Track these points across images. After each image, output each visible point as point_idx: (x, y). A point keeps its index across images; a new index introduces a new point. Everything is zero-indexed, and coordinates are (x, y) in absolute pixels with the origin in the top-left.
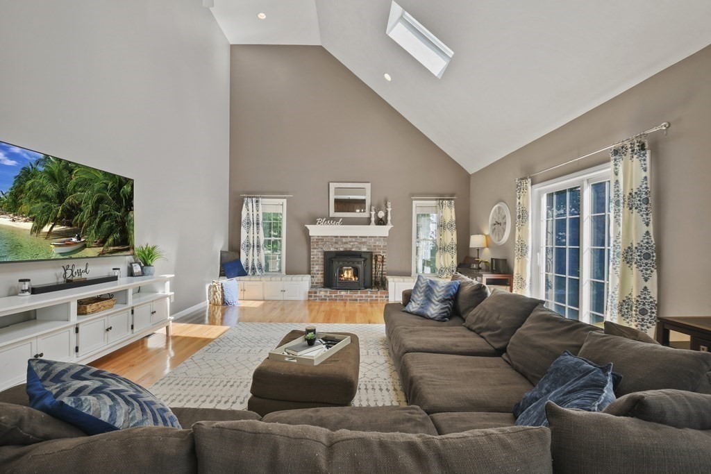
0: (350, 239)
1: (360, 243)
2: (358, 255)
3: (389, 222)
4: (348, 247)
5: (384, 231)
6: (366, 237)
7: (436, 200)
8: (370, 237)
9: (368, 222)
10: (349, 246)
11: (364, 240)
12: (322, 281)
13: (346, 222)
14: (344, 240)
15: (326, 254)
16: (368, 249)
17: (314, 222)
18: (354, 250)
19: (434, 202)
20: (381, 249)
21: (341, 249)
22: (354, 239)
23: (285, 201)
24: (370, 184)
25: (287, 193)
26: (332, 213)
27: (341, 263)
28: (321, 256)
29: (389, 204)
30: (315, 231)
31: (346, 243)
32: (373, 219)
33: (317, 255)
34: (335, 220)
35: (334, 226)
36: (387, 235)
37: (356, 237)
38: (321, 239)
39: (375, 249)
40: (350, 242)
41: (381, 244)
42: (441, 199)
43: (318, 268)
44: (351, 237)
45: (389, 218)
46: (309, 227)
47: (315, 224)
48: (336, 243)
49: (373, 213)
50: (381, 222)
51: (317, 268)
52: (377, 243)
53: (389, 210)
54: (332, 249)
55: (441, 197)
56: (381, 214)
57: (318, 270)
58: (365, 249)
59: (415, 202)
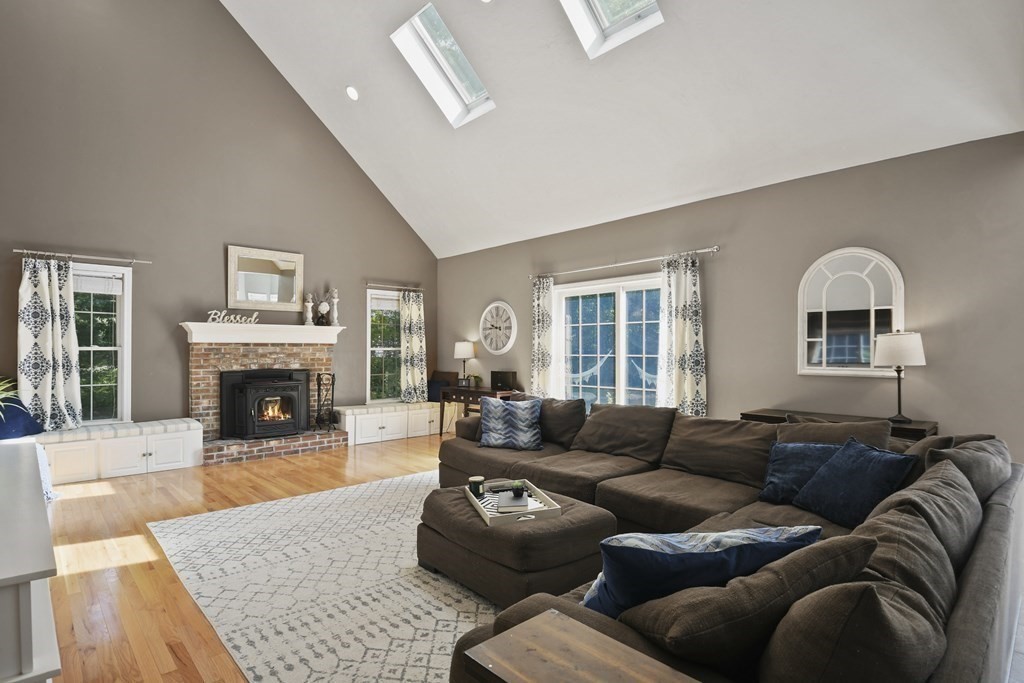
0: (271, 349)
1: (289, 355)
2: (286, 375)
3: (336, 320)
4: (267, 362)
5: (329, 335)
6: (300, 345)
7: (400, 290)
8: (306, 345)
9: (300, 320)
10: (269, 361)
11: (295, 349)
12: (216, 426)
13: (264, 318)
14: (261, 350)
15: (223, 376)
16: (301, 365)
17: (201, 316)
18: (276, 367)
19: (396, 293)
20: (322, 365)
21: (254, 367)
22: (278, 349)
23: (128, 272)
24: (302, 256)
25: (133, 256)
26: (234, 303)
27: (262, 392)
28: (213, 381)
29: (335, 292)
30: (200, 333)
31: (264, 355)
32: (310, 315)
33: (204, 380)
34: (246, 313)
35: (244, 325)
36: (334, 341)
37: (283, 345)
38: (215, 349)
39: (313, 365)
40: (271, 354)
41: (323, 355)
42: (405, 291)
43: (207, 403)
44: (273, 345)
45: (335, 315)
46: (187, 325)
47: (206, 321)
48: (245, 356)
49: (310, 305)
50: (322, 320)
51: (205, 403)
52: (318, 355)
53: (335, 301)
54: (236, 368)
55: (406, 287)
56: (324, 308)
57: (208, 408)
58: (295, 366)
59: (370, 292)
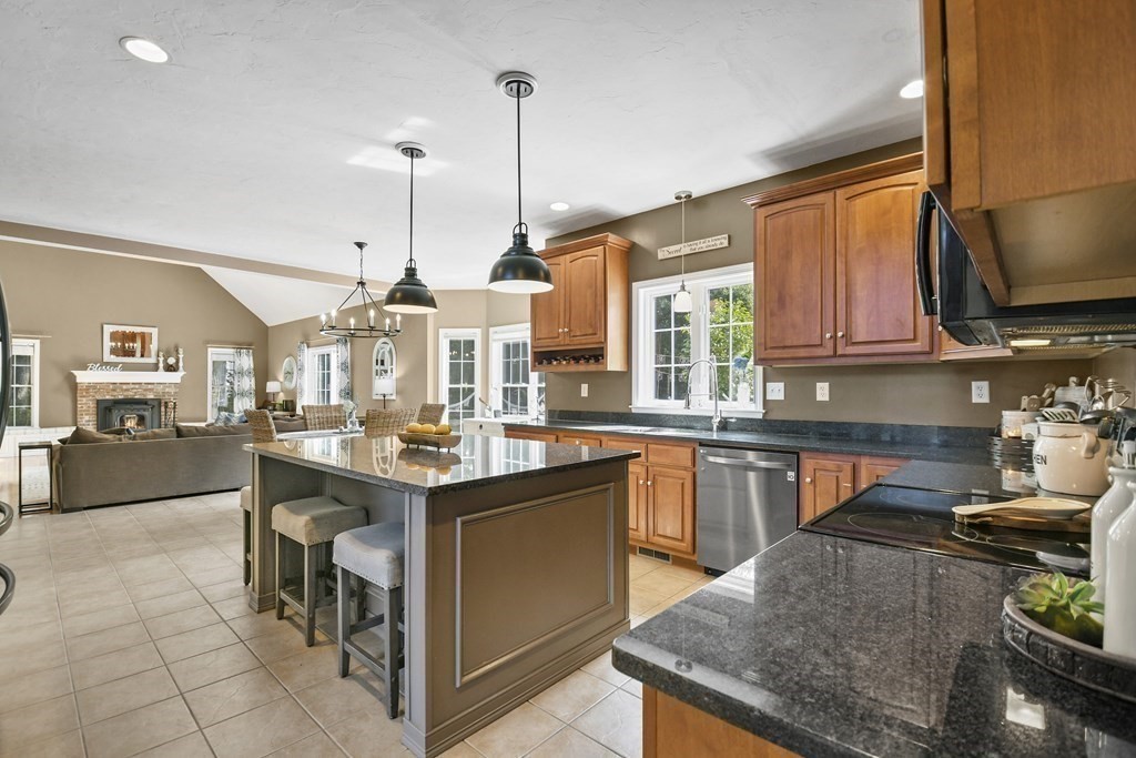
0: (132, 386)
1: (145, 390)
2: (144, 402)
3: (181, 368)
4: (130, 394)
5: (175, 377)
6: (154, 384)
7: (234, 348)
8: (158, 384)
9: (155, 368)
11: (150, 386)
13: (127, 367)
14: (124, 387)
15: (99, 402)
16: (156, 396)
17: (84, 368)
18: (137, 397)
19: (231, 350)
20: (171, 396)
21: (120, 397)
22: (137, 386)
23: (37, 342)
24: (156, 328)
25: (40, 333)
26: (109, 357)
27: (122, 411)
28: (92, 405)
29: (181, 351)
30: (83, 377)
31: (127, 390)
32: (161, 365)
33: (87, 404)
34: (115, 365)
35: (112, 372)
36: (179, 381)
37: (140, 384)
38: (90, 387)
39: (164, 396)
40: (132, 389)
41: (172, 390)
42: (238, 348)
44: (133, 384)
45: (181, 364)
46: (75, 372)
47: (85, 370)
48: (114, 390)
49: (161, 359)
50: (170, 368)
51: (87, 418)
52: (167, 390)
53: (181, 356)
54: (108, 397)
55: (239, 346)
56: (171, 361)
58: (151, 396)
59: (210, 350)
